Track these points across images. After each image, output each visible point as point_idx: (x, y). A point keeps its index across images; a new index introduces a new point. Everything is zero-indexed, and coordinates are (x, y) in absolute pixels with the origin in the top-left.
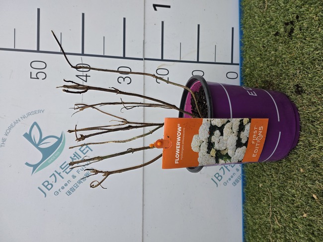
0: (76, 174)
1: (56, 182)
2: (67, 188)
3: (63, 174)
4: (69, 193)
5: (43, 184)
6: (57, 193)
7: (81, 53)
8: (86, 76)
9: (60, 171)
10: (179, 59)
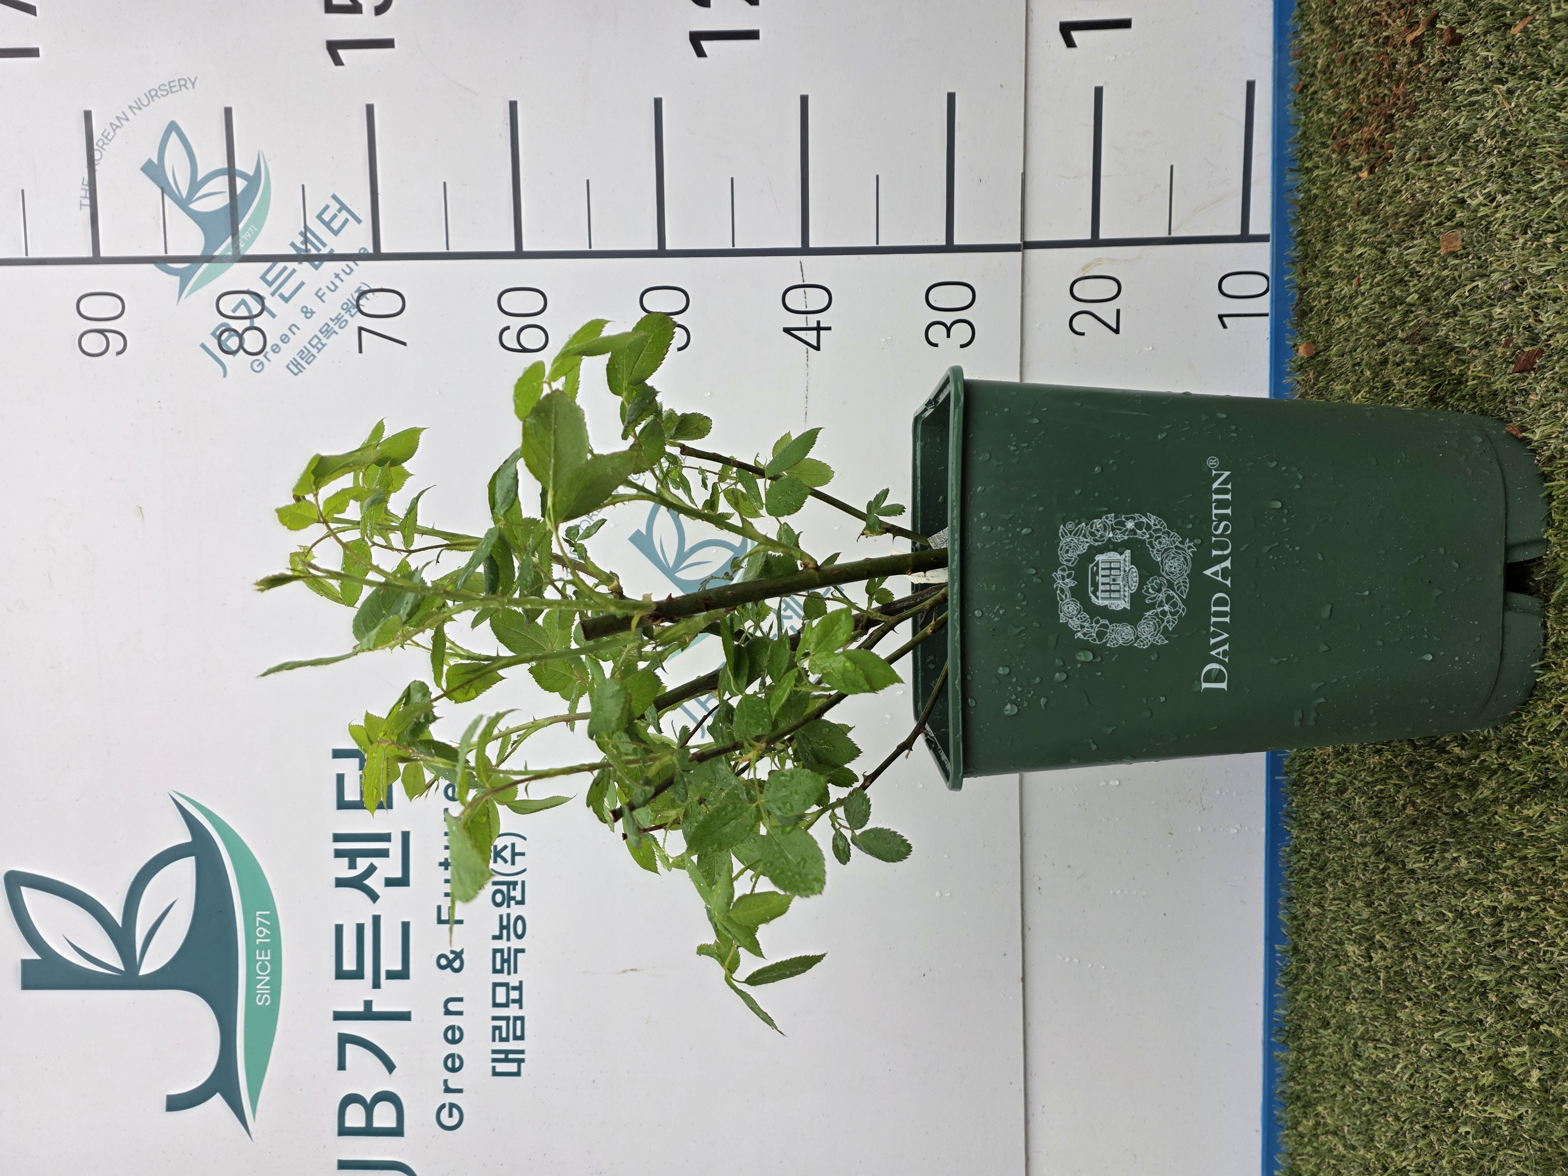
7: (799, 246)
8: (818, 328)
10: (1164, 234)
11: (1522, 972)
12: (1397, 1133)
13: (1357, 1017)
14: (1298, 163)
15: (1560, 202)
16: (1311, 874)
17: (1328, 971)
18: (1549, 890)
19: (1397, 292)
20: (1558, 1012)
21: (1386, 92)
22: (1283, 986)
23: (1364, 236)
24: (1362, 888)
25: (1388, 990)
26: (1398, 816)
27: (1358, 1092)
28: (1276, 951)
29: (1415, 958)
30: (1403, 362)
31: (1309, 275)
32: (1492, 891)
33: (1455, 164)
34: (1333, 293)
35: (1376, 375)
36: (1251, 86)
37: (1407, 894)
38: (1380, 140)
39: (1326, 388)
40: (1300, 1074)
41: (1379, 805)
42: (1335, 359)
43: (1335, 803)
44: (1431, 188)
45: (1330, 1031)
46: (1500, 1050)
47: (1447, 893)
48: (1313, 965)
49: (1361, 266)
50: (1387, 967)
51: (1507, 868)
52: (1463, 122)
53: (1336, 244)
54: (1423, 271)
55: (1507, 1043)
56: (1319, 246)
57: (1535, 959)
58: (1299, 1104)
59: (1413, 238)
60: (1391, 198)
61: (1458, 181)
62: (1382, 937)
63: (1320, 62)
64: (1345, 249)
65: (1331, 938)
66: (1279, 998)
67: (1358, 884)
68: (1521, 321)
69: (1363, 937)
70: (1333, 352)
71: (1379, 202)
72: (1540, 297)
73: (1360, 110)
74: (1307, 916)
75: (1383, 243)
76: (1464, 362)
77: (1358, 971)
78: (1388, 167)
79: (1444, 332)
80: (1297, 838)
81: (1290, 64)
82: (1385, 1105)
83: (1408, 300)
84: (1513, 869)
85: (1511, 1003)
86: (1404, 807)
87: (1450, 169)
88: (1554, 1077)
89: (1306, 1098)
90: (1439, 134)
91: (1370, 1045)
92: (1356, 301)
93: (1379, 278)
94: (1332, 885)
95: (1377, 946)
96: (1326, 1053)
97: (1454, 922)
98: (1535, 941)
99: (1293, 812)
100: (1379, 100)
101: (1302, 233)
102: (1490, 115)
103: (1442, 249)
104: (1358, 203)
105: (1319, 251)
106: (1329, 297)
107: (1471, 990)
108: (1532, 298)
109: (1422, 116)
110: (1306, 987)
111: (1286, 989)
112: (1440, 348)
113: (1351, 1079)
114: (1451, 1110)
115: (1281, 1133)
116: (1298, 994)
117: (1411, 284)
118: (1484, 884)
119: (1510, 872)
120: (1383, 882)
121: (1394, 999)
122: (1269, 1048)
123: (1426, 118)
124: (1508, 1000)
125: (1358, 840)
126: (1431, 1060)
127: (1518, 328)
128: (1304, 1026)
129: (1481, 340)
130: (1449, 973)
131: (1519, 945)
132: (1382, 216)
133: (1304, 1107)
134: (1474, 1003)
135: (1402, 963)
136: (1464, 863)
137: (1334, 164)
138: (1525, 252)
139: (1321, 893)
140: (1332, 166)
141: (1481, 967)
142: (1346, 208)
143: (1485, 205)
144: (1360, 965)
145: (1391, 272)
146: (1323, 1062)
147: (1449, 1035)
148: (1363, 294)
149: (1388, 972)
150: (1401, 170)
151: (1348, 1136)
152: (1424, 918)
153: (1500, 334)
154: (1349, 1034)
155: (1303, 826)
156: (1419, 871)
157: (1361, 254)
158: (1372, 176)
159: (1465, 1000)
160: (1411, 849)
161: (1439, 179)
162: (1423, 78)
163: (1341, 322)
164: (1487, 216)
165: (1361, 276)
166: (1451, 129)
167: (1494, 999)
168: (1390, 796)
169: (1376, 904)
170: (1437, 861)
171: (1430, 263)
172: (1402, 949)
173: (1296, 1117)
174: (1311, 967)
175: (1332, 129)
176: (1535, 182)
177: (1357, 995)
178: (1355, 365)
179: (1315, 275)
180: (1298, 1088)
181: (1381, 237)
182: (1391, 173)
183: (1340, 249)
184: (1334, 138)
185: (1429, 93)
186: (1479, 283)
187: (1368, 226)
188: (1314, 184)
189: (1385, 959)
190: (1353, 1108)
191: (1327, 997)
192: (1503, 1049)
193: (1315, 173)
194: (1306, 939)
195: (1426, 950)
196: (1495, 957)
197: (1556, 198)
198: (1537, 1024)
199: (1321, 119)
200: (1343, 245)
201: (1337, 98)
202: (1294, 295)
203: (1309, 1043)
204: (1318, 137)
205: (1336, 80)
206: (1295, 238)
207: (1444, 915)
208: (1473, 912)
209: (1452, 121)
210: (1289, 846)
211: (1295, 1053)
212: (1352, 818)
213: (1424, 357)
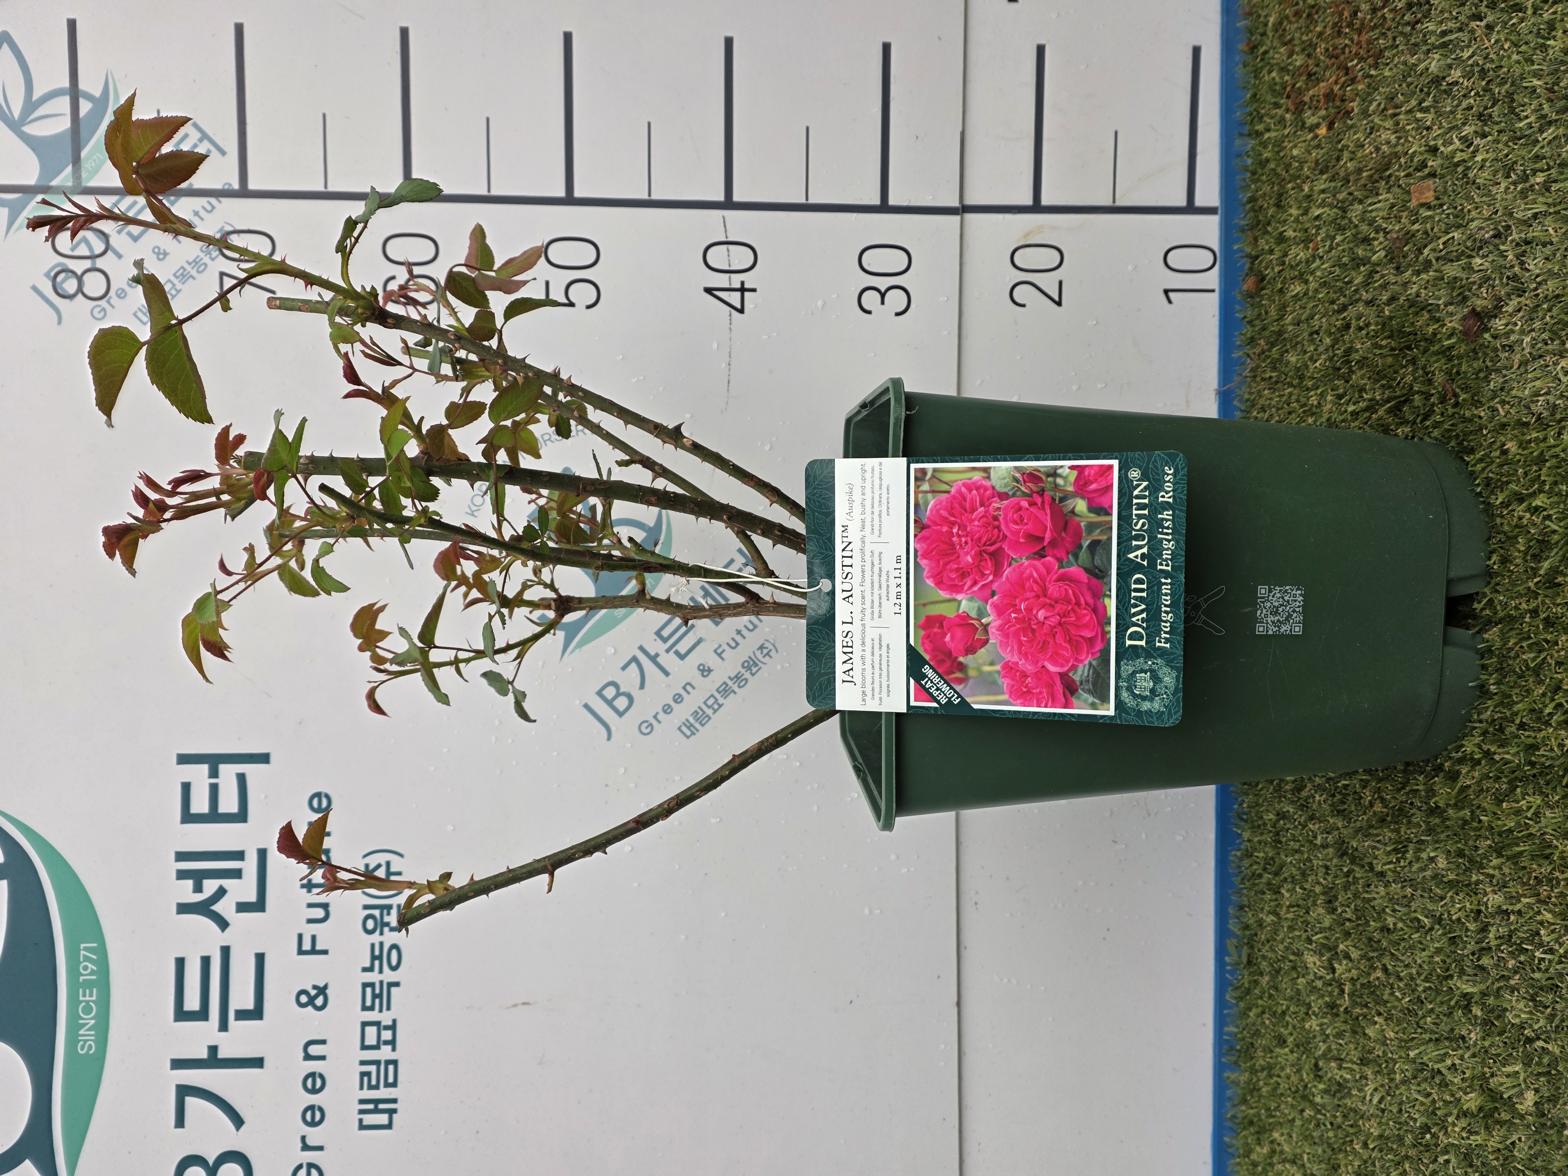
0: (712, 661)
1: (642, 686)
2: (683, 712)
3: (668, 660)
4: (689, 729)
5: (600, 693)
6: (646, 728)
7: (721, 198)
8: (743, 290)
9: (656, 647)
10: (1107, 202)
11: (1512, 982)
12: (1365, 1162)
13: (1317, 1034)
14: (1248, 127)
15: (1551, 138)
16: (1264, 880)
17: (1284, 983)
18: (1544, 890)
19: (1360, 252)
20: (1557, 1027)
21: (1347, 42)
22: (1234, 1001)
23: (1322, 196)
24: (1324, 894)
25: (1355, 1004)
26: (1365, 813)
27: (1319, 1116)
28: (1227, 964)
29: (1385, 970)
30: (1368, 325)
31: (1262, 242)
32: (1476, 894)
33: (1426, 110)
34: (1287, 259)
35: (1335, 342)
36: (1196, 52)
37: (1375, 899)
38: (1341, 92)
39: (1280, 360)
40: (1252, 1097)
41: (1343, 803)
42: (1290, 328)
43: (1292, 802)
44: (1399, 138)
45: (1287, 1050)
46: (1486, 1070)
47: (1422, 896)
48: (1267, 978)
49: (1318, 228)
50: (1352, 979)
51: (1494, 868)
52: (1435, 63)
53: (1291, 207)
54: (1390, 227)
55: (1495, 1062)
56: (1271, 211)
57: (1528, 968)
58: (1252, 1129)
59: (1377, 194)
60: (1353, 153)
61: (1428, 129)
62: (1347, 946)
63: (1272, 20)
64: (1300, 212)
65: (1287, 948)
66: (1229, 1015)
67: (1318, 889)
68: (1504, 271)
69: (1324, 946)
70: (1287, 322)
71: (1338, 159)
72: (1527, 243)
73: (1317, 65)
74: (1261, 925)
75: (1343, 202)
76: (1438, 320)
77: (1319, 984)
78: (1349, 122)
79: (1414, 290)
80: (1249, 841)
81: (1238, 25)
82: (1352, 1131)
83: (1373, 258)
84: (1500, 869)
85: (1498, 1017)
86: (1371, 805)
87: (1419, 115)
88: (1553, 1100)
89: (1260, 1123)
90: (1409, 80)
91: (1333, 1064)
92: (1314, 266)
93: (1339, 238)
94: (1288, 890)
95: (1341, 957)
96: (1283, 1074)
97: (1432, 929)
98: (1529, 947)
99: (1244, 814)
100: (1339, 51)
101: (1252, 200)
102: (1466, 54)
103: (1414, 201)
104: (1317, 162)
105: (1272, 216)
106: (1284, 263)
107: (1452, 1003)
108: (1518, 244)
109: (1388, 64)
110: (1260, 1002)
111: (1237, 1005)
112: (1410, 307)
113: (1311, 1102)
114: (1428, 1136)
115: (1232, 1161)
116: (1250, 1009)
117: (1376, 243)
118: (1467, 886)
119: (1496, 873)
120: (1346, 888)
121: (1361, 1015)
122: (1219, 1068)
123: (1391, 65)
124: (1496, 1013)
125: (1318, 841)
126: (1404, 1082)
127: (1501, 279)
128: (1257, 1045)
129: (1459, 295)
130: (1427, 985)
131: (1510, 952)
132: (1342, 174)
133: (1258, 1132)
134: (1456, 1018)
135: (1369, 974)
136: (1442, 863)
137: (1288, 124)
138: (1510, 196)
139: (1276, 900)
140: (1285, 127)
141: (1465, 978)
142: (1302, 169)
143: (1462, 151)
144: (1321, 978)
145: (1354, 231)
146: (1279, 1084)
147: (1427, 1054)
148: (1321, 258)
149: (1354, 985)
150: (1365, 122)
151: (1308, 1165)
152: (1395, 924)
153: (1480, 287)
154: (1307, 1051)
155: (1256, 828)
156: (1389, 873)
157: (1318, 216)
158: (1332, 132)
159: (1445, 1015)
160: (1379, 849)
161: (1408, 127)
162: (1389, 23)
163: (1297, 288)
164: (1464, 161)
165: (1319, 238)
166: (1421, 74)
167: (1479, 1013)
168: (1355, 792)
169: (1340, 910)
170: (1410, 863)
171: (1398, 219)
172: (1369, 959)
173: (1247, 1144)
174: (1265, 980)
175: (1285, 88)
176: (1521, 120)
177: (1316, 1009)
178: (1311, 334)
179: (1267, 242)
180: (1252, 1112)
181: (1341, 196)
182: (1352, 127)
183: (1294, 212)
184: (1288, 97)
185: (1394, 39)
186: (1456, 234)
187: (1327, 185)
188: (1265, 147)
189: (1350, 971)
190: (1315, 1134)
191: (1284, 1013)
192: (1490, 1068)
193: (1267, 136)
194: (1259, 950)
195: (1398, 959)
196: (1479, 966)
197: (1545, 135)
198: (1529, 1041)
199: (1274, 79)
200: (1299, 208)
201: (1290, 56)
202: (1243, 265)
203: (1262, 1062)
204: (1270, 98)
205: (1289, 37)
206: (1244, 205)
207: (1419, 920)
208: (1454, 918)
209: (1422, 66)
210: (1239, 850)
211: (1247, 1074)
212: (1312, 818)
213: (1391, 318)
